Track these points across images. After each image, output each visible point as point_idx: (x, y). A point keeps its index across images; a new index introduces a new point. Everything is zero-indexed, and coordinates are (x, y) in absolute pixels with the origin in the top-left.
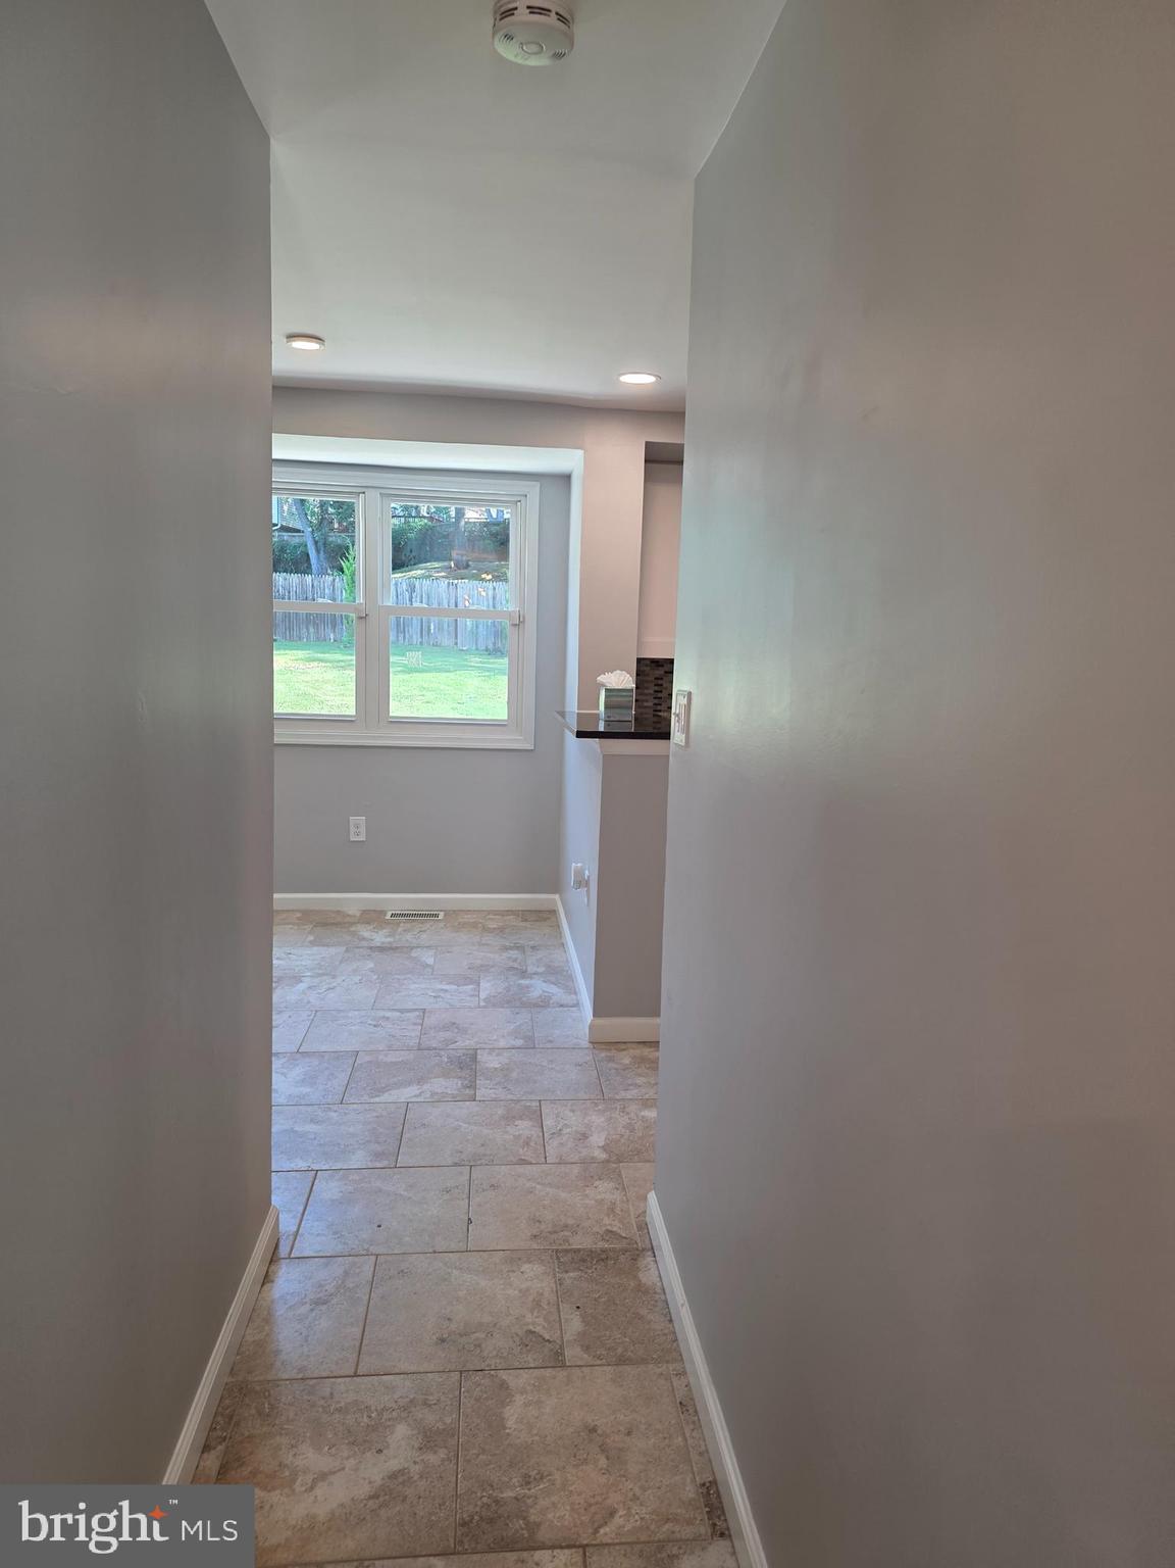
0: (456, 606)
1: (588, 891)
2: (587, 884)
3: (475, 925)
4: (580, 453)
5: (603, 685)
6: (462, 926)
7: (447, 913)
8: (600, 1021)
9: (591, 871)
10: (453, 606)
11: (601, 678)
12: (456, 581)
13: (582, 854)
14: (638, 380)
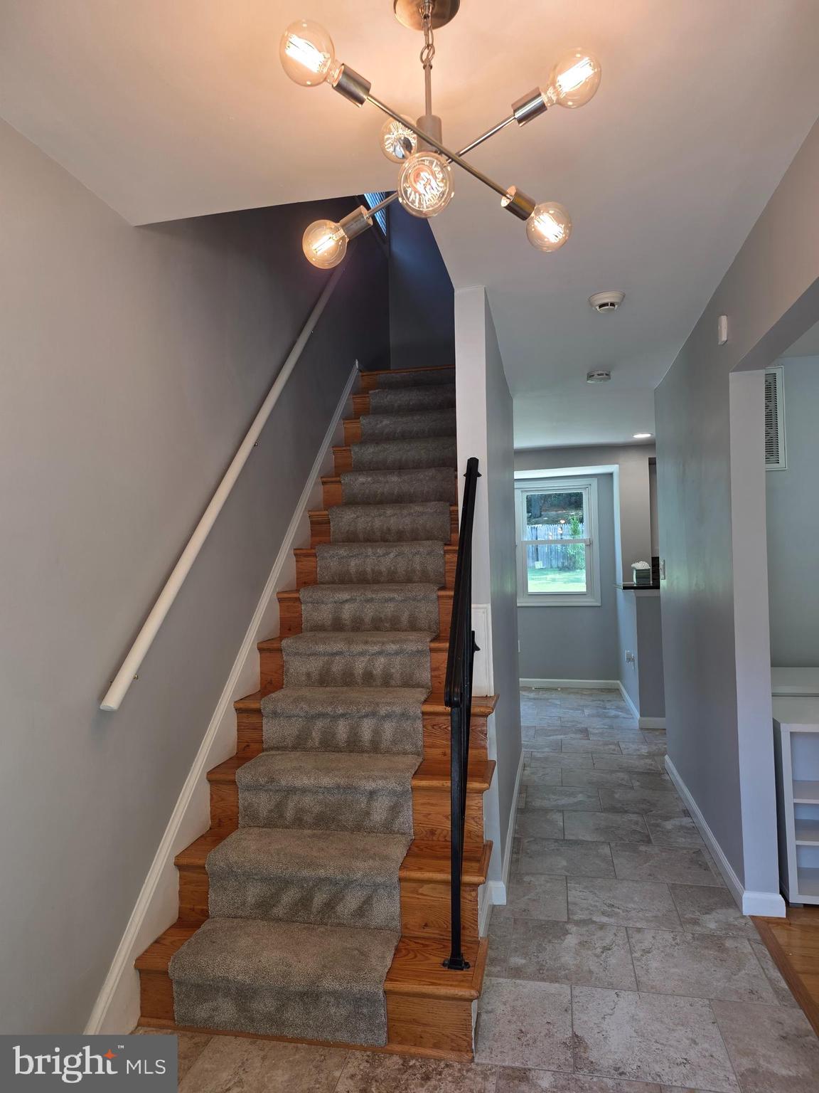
0: (537, 539)
1: (634, 664)
2: (633, 660)
3: (577, 693)
4: (617, 466)
5: (634, 568)
6: (569, 693)
7: (562, 688)
8: (644, 719)
9: (634, 654)
10: (534, 539)
11: (633, 565)
12: (536, 526)
13: (629, 646)
14: (642, 436)
